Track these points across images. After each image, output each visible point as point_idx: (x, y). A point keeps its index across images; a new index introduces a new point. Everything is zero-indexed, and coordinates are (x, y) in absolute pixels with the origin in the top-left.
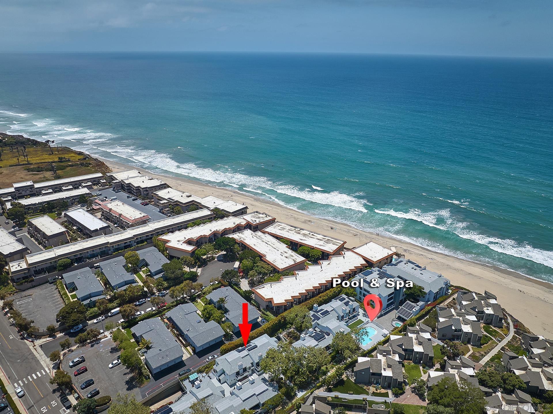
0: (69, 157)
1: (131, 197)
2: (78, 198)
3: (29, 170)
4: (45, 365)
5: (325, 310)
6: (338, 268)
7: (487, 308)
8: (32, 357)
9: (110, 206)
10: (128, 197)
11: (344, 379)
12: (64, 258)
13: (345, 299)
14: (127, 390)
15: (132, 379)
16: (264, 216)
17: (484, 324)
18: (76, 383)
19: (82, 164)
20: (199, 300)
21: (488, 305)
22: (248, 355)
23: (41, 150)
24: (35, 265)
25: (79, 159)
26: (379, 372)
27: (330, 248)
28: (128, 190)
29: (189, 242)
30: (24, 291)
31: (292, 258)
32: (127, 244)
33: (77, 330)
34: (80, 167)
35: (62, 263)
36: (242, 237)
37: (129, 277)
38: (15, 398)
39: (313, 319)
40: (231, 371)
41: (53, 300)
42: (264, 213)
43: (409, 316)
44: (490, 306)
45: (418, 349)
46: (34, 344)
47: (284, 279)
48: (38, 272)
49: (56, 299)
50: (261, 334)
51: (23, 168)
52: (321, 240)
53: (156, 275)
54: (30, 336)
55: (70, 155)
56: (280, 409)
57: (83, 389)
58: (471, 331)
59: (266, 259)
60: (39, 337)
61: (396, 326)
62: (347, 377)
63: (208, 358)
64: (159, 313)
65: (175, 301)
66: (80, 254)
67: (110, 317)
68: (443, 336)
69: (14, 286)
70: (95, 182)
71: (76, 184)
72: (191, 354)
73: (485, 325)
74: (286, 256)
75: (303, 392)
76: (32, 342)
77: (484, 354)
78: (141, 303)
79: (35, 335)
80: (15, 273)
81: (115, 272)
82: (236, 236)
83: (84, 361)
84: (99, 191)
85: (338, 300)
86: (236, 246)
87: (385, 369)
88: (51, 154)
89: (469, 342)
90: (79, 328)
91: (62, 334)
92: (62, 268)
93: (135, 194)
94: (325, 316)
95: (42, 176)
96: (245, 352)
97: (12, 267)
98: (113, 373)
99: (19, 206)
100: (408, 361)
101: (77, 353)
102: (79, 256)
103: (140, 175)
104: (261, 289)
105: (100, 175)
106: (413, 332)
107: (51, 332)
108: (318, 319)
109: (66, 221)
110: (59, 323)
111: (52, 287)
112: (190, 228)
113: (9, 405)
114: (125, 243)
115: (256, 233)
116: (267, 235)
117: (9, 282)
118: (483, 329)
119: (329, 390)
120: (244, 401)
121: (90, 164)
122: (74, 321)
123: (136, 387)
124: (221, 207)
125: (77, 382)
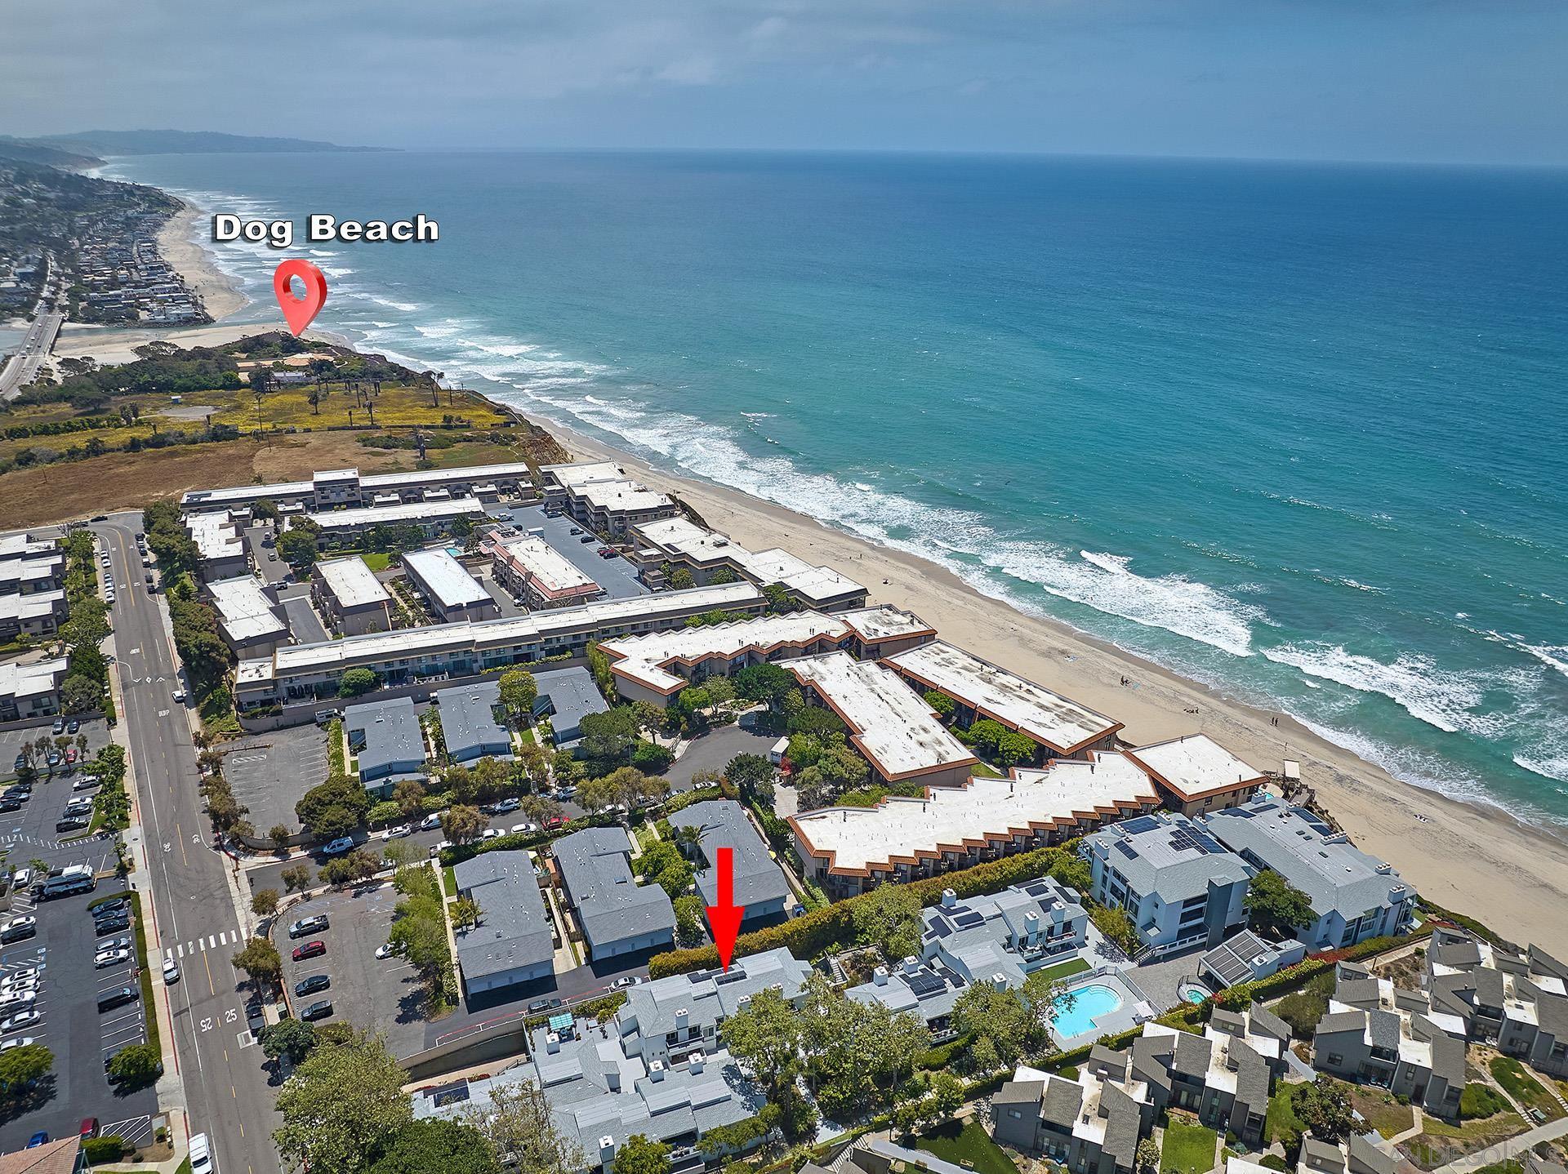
0: (473, 416)
1: (582, 532)
2: (450, 523)
3: (365, 442)
4: (245, 919)
5: (974, 911)
6: (1061, 796)
7: (1517, 1002)
8: (223, 895)
9: (514, 550)
10: (573, 532)
11: (964, 1120)
12: (360, 667)
13: (1046, 890)
14: (397, 1020)
15: (418, 996)
16: (907, 620)
17: (1501, 1052)
18: (290, 977)
19: (494, 438)
20: (651, 825)
21: (1525, 993)
22: (716, 993)
23: (414, 395)
24: (289, 674)
25: (492, 425)
26: (1068, 1124)
27: (1065, 735)
28: (578, 512)
29: (673, 666)
30: (257, 734)
31: (937, 747)
32: (519, 652)
33: (338, 849)
34: (489, 444)
35: (352, 679)
36: (819, 670)
37: (495, 735)
38: (158, 983)
39: (931, 929)
40: (655, 1026)
41: (311, 767)
42: (909, 612)
43: (1237, 978)
44: (1531, 999)
45: (1220, 1080)
46: (237, 864)
47: (892, 806)
48: (295, 694)
49: (317, 766)
50: (773, 944)
51: (356, 436)
52: (1046, 709)
53: (565, 740)
54: (236, 842)
55: (475, 413)
56: (756, 1160)
57: (299, 995)
58: (1429, 1065)
59: (863, 740)
60: (252, 850)
61: (1188, 1000)
62: (976, 1116)
63: (616, 983)
64: (539, 842)
65: (589, 817)
66: (402, 662)
67: (424, 830)
68: (1332, 1060)
69: (238, 720)
70: (507, 484)
71: (459, 487)
72: (578, 962)
73: (1501, 1056)
74: (921, 740)
75: (835, 1129)
76: (236, 859)
77: (1462, 1149)
78: (506, 808)
79: (243, 845)
80: (244, 689)
81: (466, 718)
82: (802, 667)
83: (326, 927)
84: (511, 508)
85: (1023, 890)
86: (794, 696)
87: (1086, 1119)
88: (432, 407)
89: (1417, 1099)
90: (342, 844)
91: (303, 853)
92: (351, 691)
93: (593, 525)
94: (967, 928)
95: (390, 459)
96: (709, 986)
97: (243, 672)
98: (379, 972)
99: (309, 527)
100: (1185, 1113)
101: (317, 906)
102: (397, 667)
103: (620, 477)
104: (814, 822)
105: (521, 468)
106: (1223, 1027)
107: (280, 843)
108: (946, 932)
109: (403, 578)
110: (303, 825)
111: (320, 736)
112: (690, 630)
113: (141, 996)
114: (516, 648)
115: (863, 665)
116: (890, 674)
117: (233, 707)
118: (1489, 1069)
119: (908, 1142)
120: (654, 1114)
121: (514, 439)
122: (330, 825)
123: (420, 1018)
124: (794, 583)
125: (293, 975)
